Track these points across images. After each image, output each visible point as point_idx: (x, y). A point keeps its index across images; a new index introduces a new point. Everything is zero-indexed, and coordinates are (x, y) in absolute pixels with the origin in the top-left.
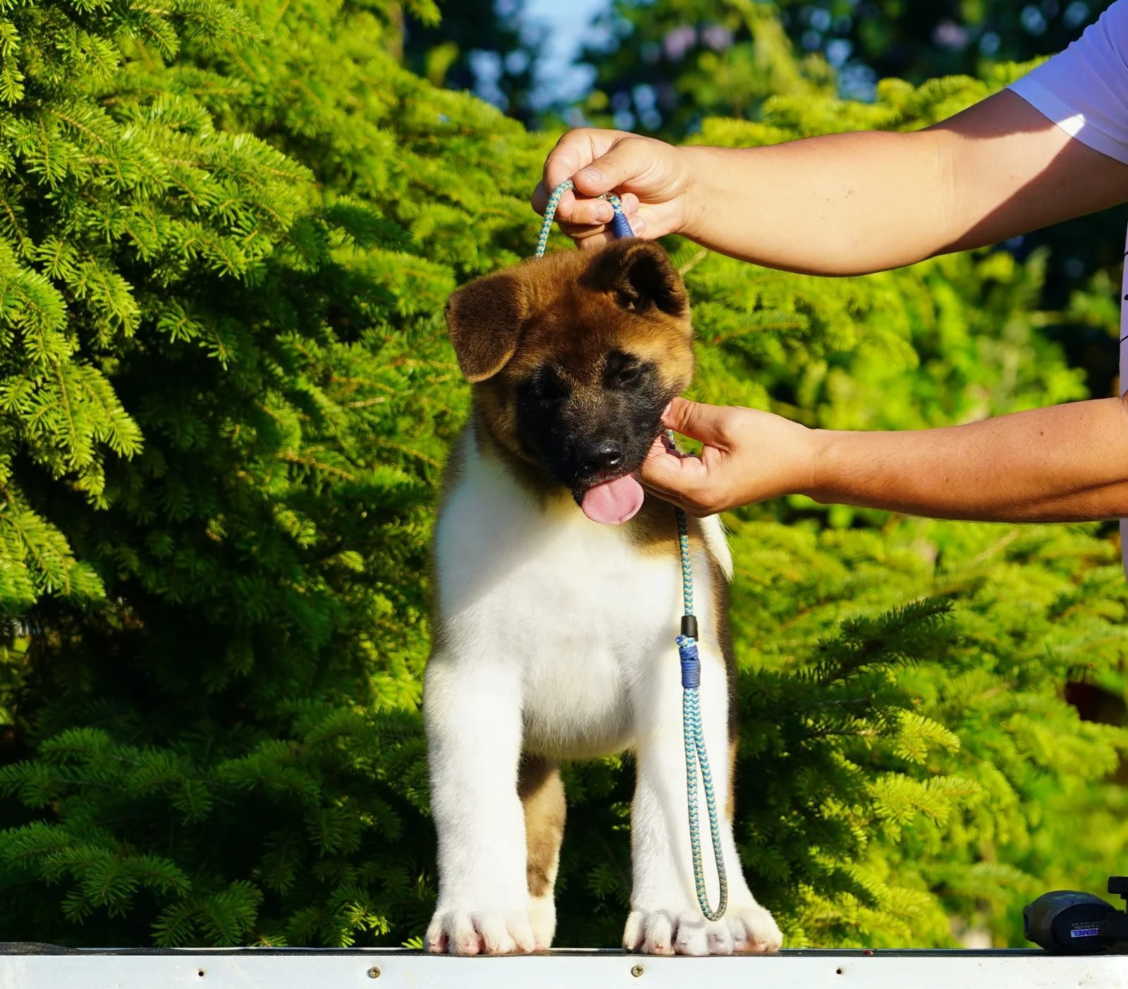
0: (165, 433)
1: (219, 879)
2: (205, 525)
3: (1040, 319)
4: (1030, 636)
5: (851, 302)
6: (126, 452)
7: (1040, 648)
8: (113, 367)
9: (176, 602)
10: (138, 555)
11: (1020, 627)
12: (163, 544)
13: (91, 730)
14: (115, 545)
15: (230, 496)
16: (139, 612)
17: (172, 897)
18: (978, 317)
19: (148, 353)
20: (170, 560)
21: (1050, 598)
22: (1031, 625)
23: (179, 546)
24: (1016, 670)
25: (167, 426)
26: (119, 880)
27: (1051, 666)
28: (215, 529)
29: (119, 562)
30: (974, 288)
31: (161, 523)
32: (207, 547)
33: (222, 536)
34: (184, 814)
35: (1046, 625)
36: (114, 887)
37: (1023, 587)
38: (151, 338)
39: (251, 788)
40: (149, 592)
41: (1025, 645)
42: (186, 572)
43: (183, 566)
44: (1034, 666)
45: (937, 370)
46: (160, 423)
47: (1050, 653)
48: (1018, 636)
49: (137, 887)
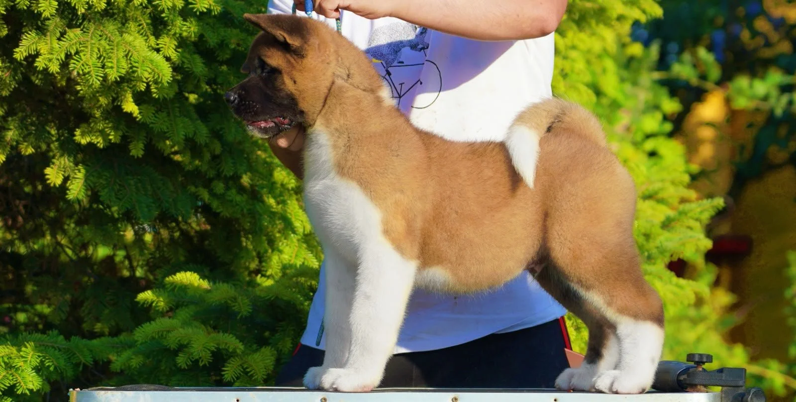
0: (221, 132)
1: (255, 346)
2: (241, 177)
3: (657, 75)
4: (652, 236)
5: (562, 70)
6: (202, 142)
7: (657, 243)
8: (195, 99)
9: (227, 217)
10: (208, 192)
11: (648, 232)
12: (219, 187)
13: (190, 273)
14: (196, 187)
15: (254, 164)
16: (209, 222)
17: (233, 354)
18: (625, 74)
19: (212, 93)
20: (223, 195)
21: (662, 218)
22: (653, 230)
23: (228, 188)
24: (646, 254)
25: (222, 129)
26: (207, 344)
27: (662, 251)
28: (246, 180)
29: (199, 196)
30: (624, 60)
31: (218, 176)
32: (241, 189)
33: (249, 183)
34: (239, 313)
35: (660, 231)
36: (205, 347)
37: (649, 212)
38: (213, 85)
39: (272, 299)
40: (214, 210)
41: (651, 240)
42: (231, 201)
43: (230, 198)
44: (654, 251)
45: (605, 101)
46: (218, 127)
47: (662, 246)
48: (647, 236)
49: (216, 348)
